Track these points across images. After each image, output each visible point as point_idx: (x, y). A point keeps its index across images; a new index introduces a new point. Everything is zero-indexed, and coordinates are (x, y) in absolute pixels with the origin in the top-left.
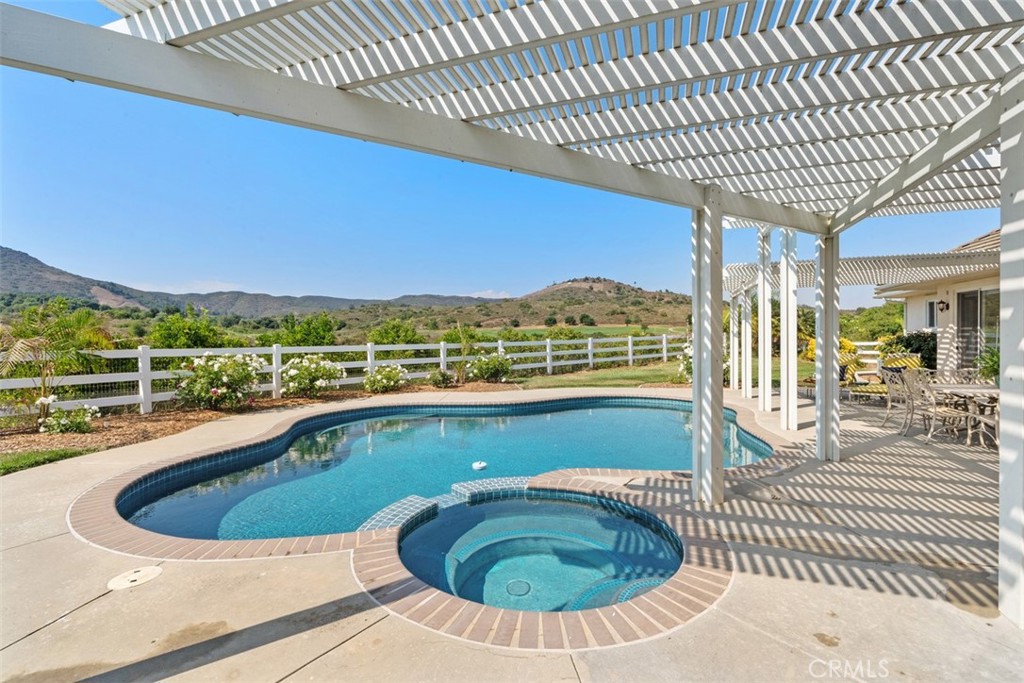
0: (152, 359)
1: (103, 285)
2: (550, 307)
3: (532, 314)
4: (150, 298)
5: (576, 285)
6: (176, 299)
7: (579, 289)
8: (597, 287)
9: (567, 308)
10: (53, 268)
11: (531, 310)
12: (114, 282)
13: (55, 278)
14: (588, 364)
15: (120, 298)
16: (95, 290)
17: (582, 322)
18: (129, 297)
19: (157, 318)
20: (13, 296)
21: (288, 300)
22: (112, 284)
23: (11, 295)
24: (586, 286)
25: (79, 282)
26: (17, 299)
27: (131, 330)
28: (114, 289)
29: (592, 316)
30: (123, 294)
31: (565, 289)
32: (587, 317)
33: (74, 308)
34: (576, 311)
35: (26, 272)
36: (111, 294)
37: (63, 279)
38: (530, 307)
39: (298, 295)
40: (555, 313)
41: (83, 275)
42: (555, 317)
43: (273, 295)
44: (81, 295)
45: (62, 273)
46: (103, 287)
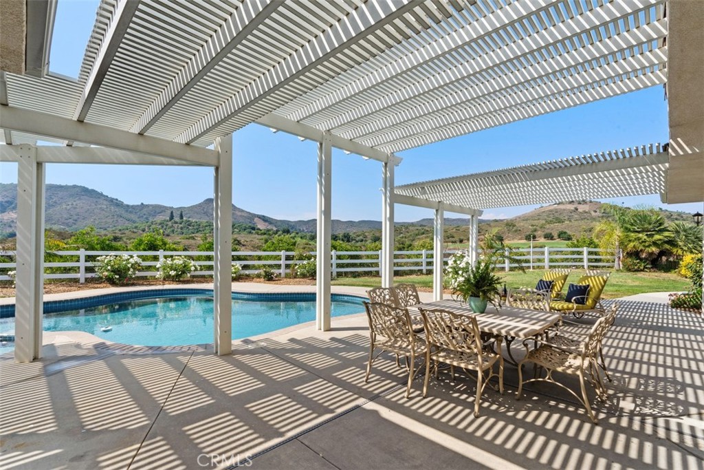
0: (86, 256)
2: (532, 226)
3: (516, 231)
4: (279, 223)
5: (561, 207)
6: (293, 224)
7: (564, 210)
8: (581, 208)
9: (548, 226)
11: (515, 228)
13: (239, 214)
14: (422, 270)
15: (267, 224)
16: (256, 220)
17: (559, 238)
18: (271, 223)
21: (351, 223)
22: (264, 216)
24: (572, 207)
25: (249, 216)
28: (264, 219)
29: (569, 232)
31: (551, 211)
32: (565, 233)
33: (245, 230)
34: (555, 229)
36: (262, 221)
37: (243, 214)
38: (514, 226)
39: (356, 220)
40: (535, 230)
41: (251, 212)
42: (535, 233)
43: (342, 220)
44: (250, 223)
45: (243, 211)
46: (260, 218)
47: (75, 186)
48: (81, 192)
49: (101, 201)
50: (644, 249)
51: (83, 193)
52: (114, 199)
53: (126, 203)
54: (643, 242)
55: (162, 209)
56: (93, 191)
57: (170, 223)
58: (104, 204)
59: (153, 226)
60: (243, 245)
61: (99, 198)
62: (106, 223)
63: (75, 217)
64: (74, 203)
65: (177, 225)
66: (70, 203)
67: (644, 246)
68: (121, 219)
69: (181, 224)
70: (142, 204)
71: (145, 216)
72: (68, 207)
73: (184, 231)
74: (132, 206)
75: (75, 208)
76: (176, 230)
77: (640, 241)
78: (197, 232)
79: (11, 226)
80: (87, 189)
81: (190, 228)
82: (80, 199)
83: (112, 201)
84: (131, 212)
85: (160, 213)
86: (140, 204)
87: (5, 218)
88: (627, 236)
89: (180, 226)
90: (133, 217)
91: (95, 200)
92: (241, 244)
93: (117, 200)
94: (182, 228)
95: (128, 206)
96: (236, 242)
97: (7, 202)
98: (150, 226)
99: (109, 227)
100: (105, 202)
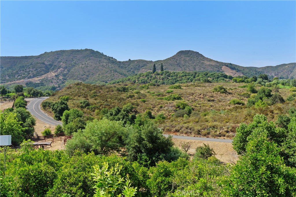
1: (227, 65)
4: (247, 71)
6: (260, 70)
10: (207, 58)
12: (232, 63)
13: (208, 63)
15: (234, 71)
16: (224, 68)
18: (238, 71)
19: (257, 82)
20: (196, 73)
22: (231, 64)
23: (195, 73)
25: (217, 64)
26: (197, 75)
27: (248, 89)
28: (231, 67)
30: (235, 69)
35: (198, 61)
36: (230, 69)
37: (212, 63)
41: (219, 61)
44: (218, 71)
45: (211, 60)
46: (227, 66)
47: (86, 50)
48: (90, 54)
49: (102, 60)
51: (91, 55)
52: (110, 57)
53: (118, 60)
55: (144, 63)
56: (97, 52)
57: (153, 75)
58: (105, 62)
59: (141, 78)
60: (230, 93)
61: (101, 57)
62: (107, 77)
63: (87, 74)
64: (86, 63)
65: (159, 76)
66: (84, 63)
68: (116, 73)
69: (162, 75)
70: (130, 60)
71: (132, 70)
72: (83, 66)
73: (165, 81)
74: (123, 62)
75: (87, 67)
76: (158, 81)
78: (176, 82)
79: (52, 82)
80: (94, 51)
81: (170, 78)
82: (89, 59)
83: (109, 60)
84: (122, 67)
85: (143, 66)
86: (128, 60)
87: (49, 76)
89: (162, 77)
90: (124, 71)
91: (99, 59)
92: (227, 92)
93: (112, 58)
94: (163, 79)
95: (120, 62)
96: (223, 90)
97: (49, 65)
98: (139, 78)
99: (108, 80)
100: (105, 61)
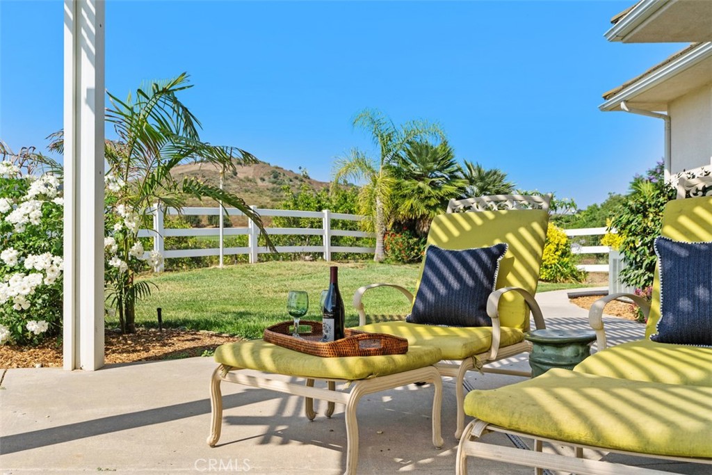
50: (427, 212)
54: (426, 198)
67: (428, 207)
77: (423, 196)
88: (398, 187)
